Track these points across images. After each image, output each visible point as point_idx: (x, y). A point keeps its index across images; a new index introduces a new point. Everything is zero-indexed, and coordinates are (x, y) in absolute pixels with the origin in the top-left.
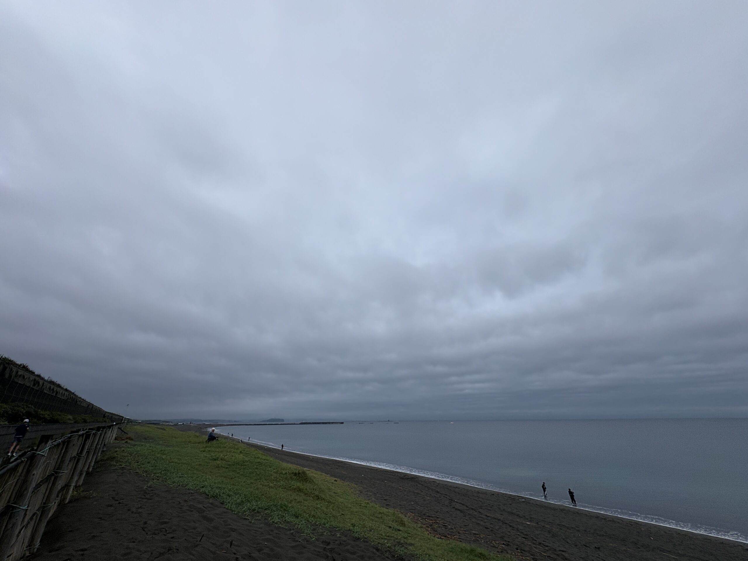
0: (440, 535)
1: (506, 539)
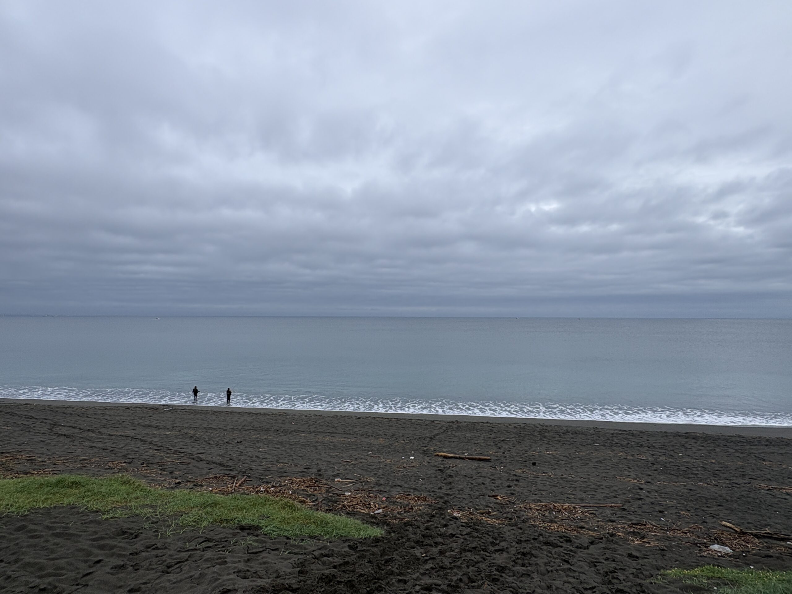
0: (17, 473)
1: (130, 457)
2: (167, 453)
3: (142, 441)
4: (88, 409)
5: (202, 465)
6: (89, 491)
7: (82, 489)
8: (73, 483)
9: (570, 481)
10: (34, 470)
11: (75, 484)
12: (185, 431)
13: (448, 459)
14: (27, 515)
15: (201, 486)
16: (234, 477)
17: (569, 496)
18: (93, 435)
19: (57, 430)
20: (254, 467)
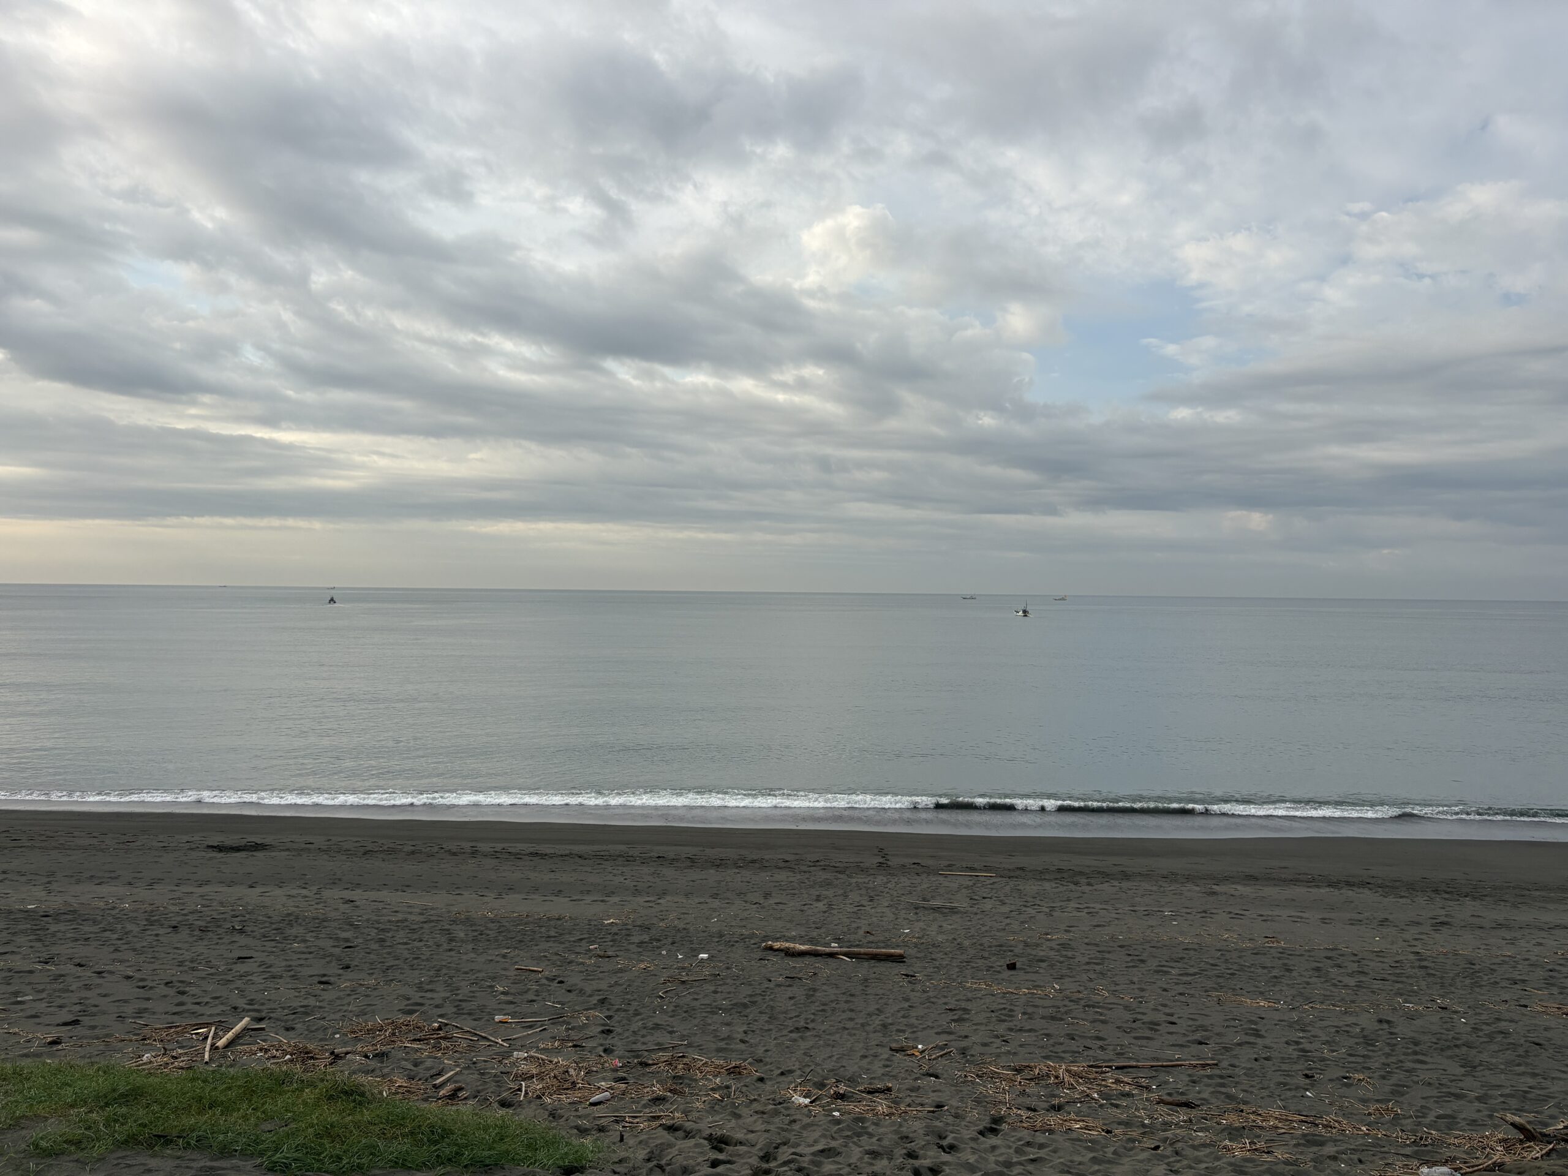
9: (1094, 1007)
13: (799, 959)
17: (1089, 1043)
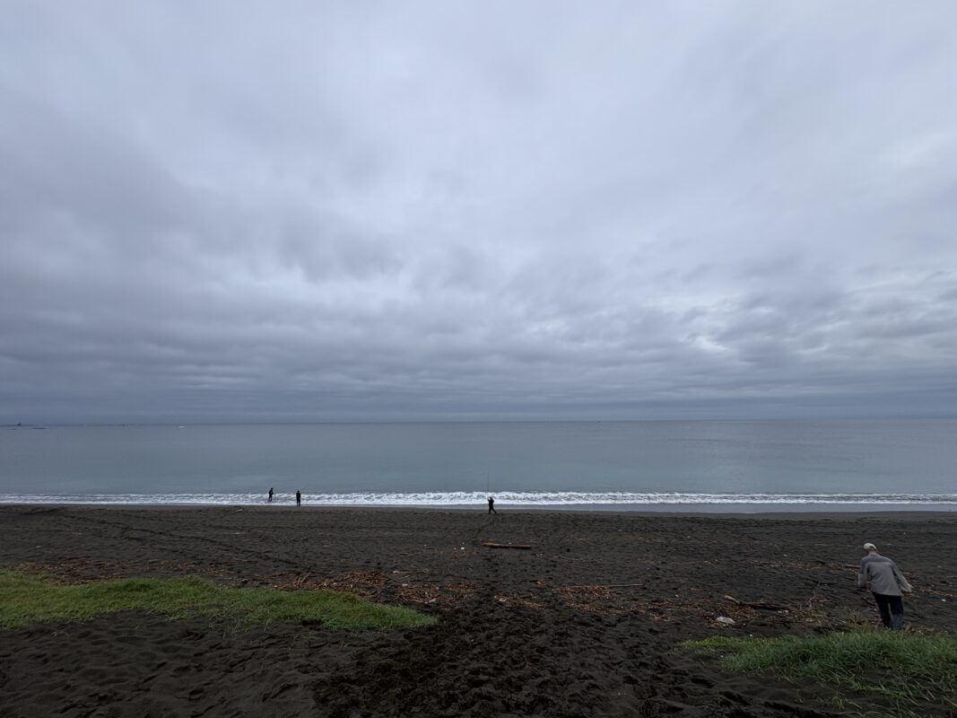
1: (200, 558)
2: (236, 553)
3: (212, 541)
4: (161, 512)
5: (269, 563)
6: (157, 593)
7: (151, 592)
8: (142, 586)
9: (599, 565)
10: (102, 574)
11: (144, 587)
12: (255, 530)
13: (494, 549)
14: (92, 621)
15: (267, 583)
16: (299, 574)
17: (598, 579)
18: (164, 537)
19: (129, 533)
20: (318, 563)
